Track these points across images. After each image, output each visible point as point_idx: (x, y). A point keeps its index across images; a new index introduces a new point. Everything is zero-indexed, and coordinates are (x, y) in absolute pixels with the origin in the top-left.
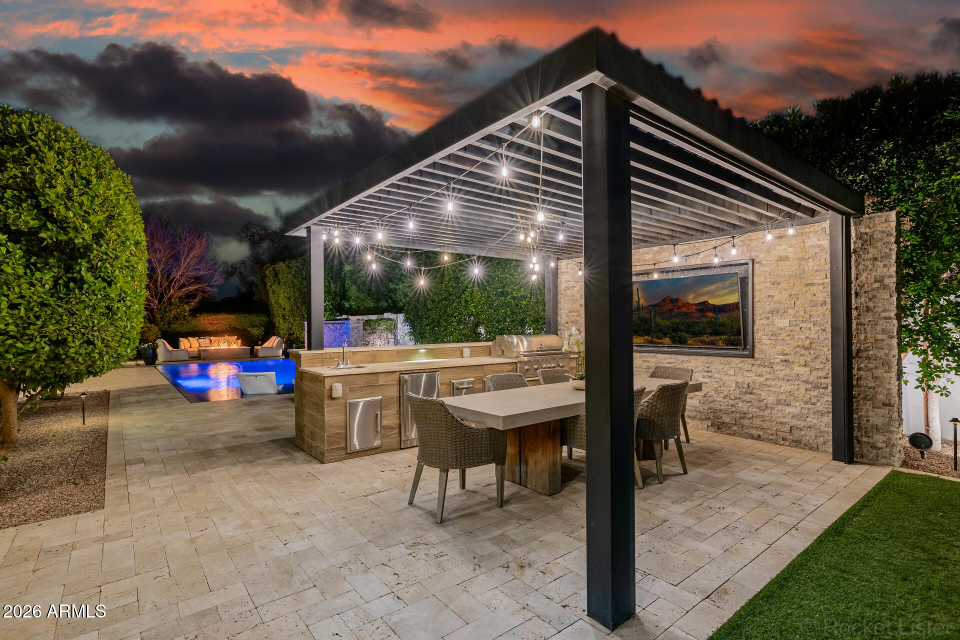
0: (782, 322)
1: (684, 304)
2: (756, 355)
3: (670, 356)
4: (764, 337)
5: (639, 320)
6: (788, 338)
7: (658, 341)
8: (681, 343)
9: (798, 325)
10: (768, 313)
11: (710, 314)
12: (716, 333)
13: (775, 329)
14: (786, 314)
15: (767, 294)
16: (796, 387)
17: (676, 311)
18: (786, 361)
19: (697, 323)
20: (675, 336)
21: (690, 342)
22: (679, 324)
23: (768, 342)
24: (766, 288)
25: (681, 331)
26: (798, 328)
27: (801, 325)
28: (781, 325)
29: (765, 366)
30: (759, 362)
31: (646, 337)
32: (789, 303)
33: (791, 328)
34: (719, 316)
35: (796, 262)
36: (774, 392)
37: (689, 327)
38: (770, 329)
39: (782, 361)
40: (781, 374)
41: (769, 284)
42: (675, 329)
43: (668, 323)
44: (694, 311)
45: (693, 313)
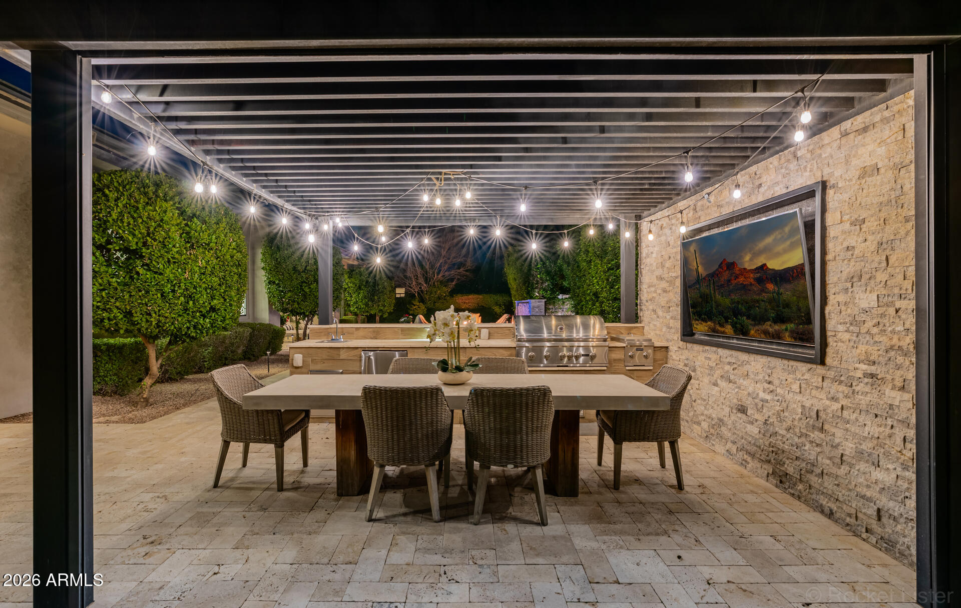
0: (866, 299)
1: (740, 270)
2: (828, 360)
4: (841, 328)
5: (701, 297)
6: (875, 330)
7: (720, 328)
8: (743, 332)
9: (892, 304)
10: (846, 281)
11: (771, 287)
12: (780, 319)
13: (856, 311)
14: (872, 282)
15: (845, 245)
16: (888, 431)
17: (734, 282)
18: (872, 376)
19: (758, 301)
20: (736, 323)
21: (752, 332)
22: (738, 303)
23: (847, 336)
24: (843, 232)
25: (742, 314)
26: (892, 311)
27: (898, 305)
28: (864, 305)
29: (841, 382)
30: (831, 374)
31: (709, 323)
32: (877, 259)
33: (881, 310)
34: (782, 290)
35: (890, 175)
36: (855, 435)
37: (749, 308)
38: (849, 311)
39: (866, 375)
40: (864, 400)
41: (847, 226)
42: (736, 311)
43: (727, 301)
44: (752, 281)
45: (751, 284)
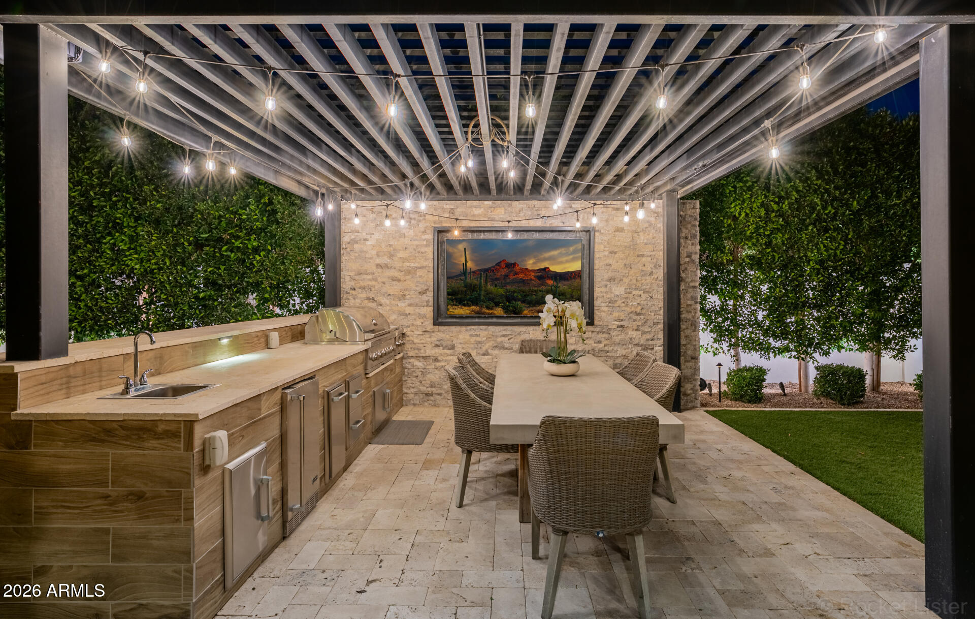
0: (619, 290)
1: (521, 269)
2: (596, 322)
3: (505, 327)
4: (603, 305)
5: (466, 286)
6: (623, 305)
7: (487, 311)
8: (515, 313)
9: (631, 293)
10: (607, 281)
11: (550, 282)
13: (613, 296)
14: (621, 282)
15: (606, 262)
16: (630, 351)
17: (512, 277)
18: (622, 326)
19: (536, 291)
20: (509, 306)
21: (526, 312)
22: (514, 292)
23: (606, 309)
24: (605, 256)
25: (516, 300)
26: (631, 296)
27: (634, 293)
28: (617, 293)
29: (603, 333)
30: (598, 329)
31: (473, 307)
32: (624, 271)
33: (626, 296)
34: (559, 285)
35: (630, 234)
36: (611, 357)
37: (526, 295)
38: (608, 296)
39: (618, 327)
40: (617, 339)
41: (607, 253)
42: (510, 298)
43: (501, 291)
44: (533, 277)
45: (531, 280)
